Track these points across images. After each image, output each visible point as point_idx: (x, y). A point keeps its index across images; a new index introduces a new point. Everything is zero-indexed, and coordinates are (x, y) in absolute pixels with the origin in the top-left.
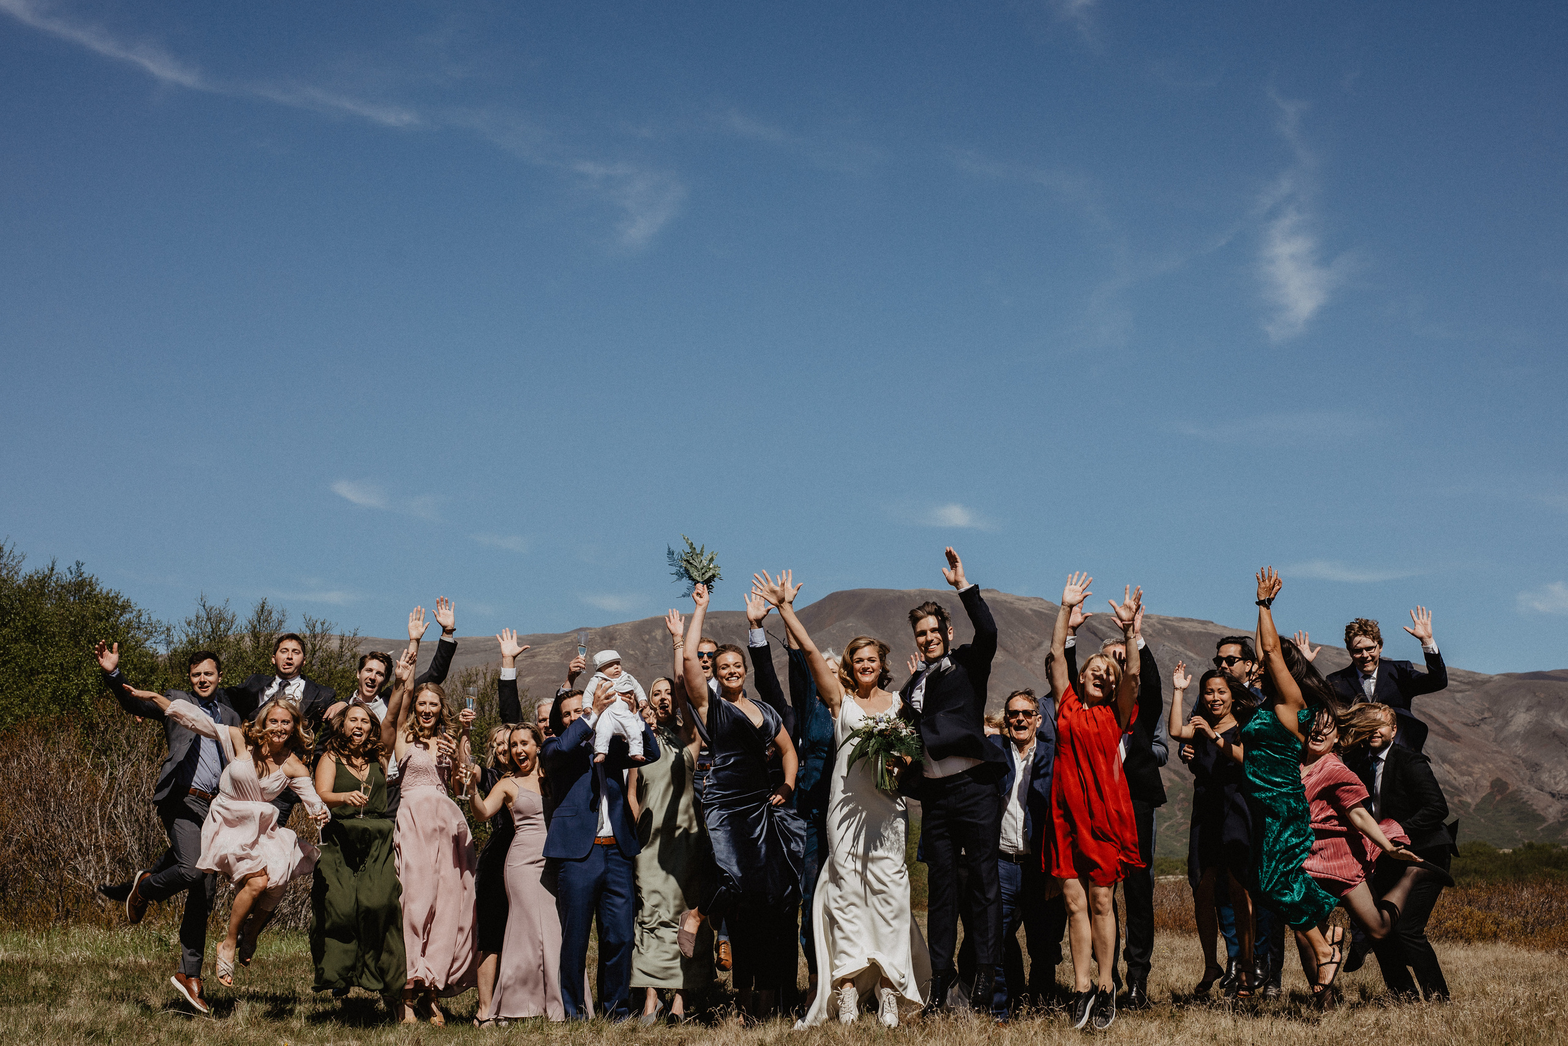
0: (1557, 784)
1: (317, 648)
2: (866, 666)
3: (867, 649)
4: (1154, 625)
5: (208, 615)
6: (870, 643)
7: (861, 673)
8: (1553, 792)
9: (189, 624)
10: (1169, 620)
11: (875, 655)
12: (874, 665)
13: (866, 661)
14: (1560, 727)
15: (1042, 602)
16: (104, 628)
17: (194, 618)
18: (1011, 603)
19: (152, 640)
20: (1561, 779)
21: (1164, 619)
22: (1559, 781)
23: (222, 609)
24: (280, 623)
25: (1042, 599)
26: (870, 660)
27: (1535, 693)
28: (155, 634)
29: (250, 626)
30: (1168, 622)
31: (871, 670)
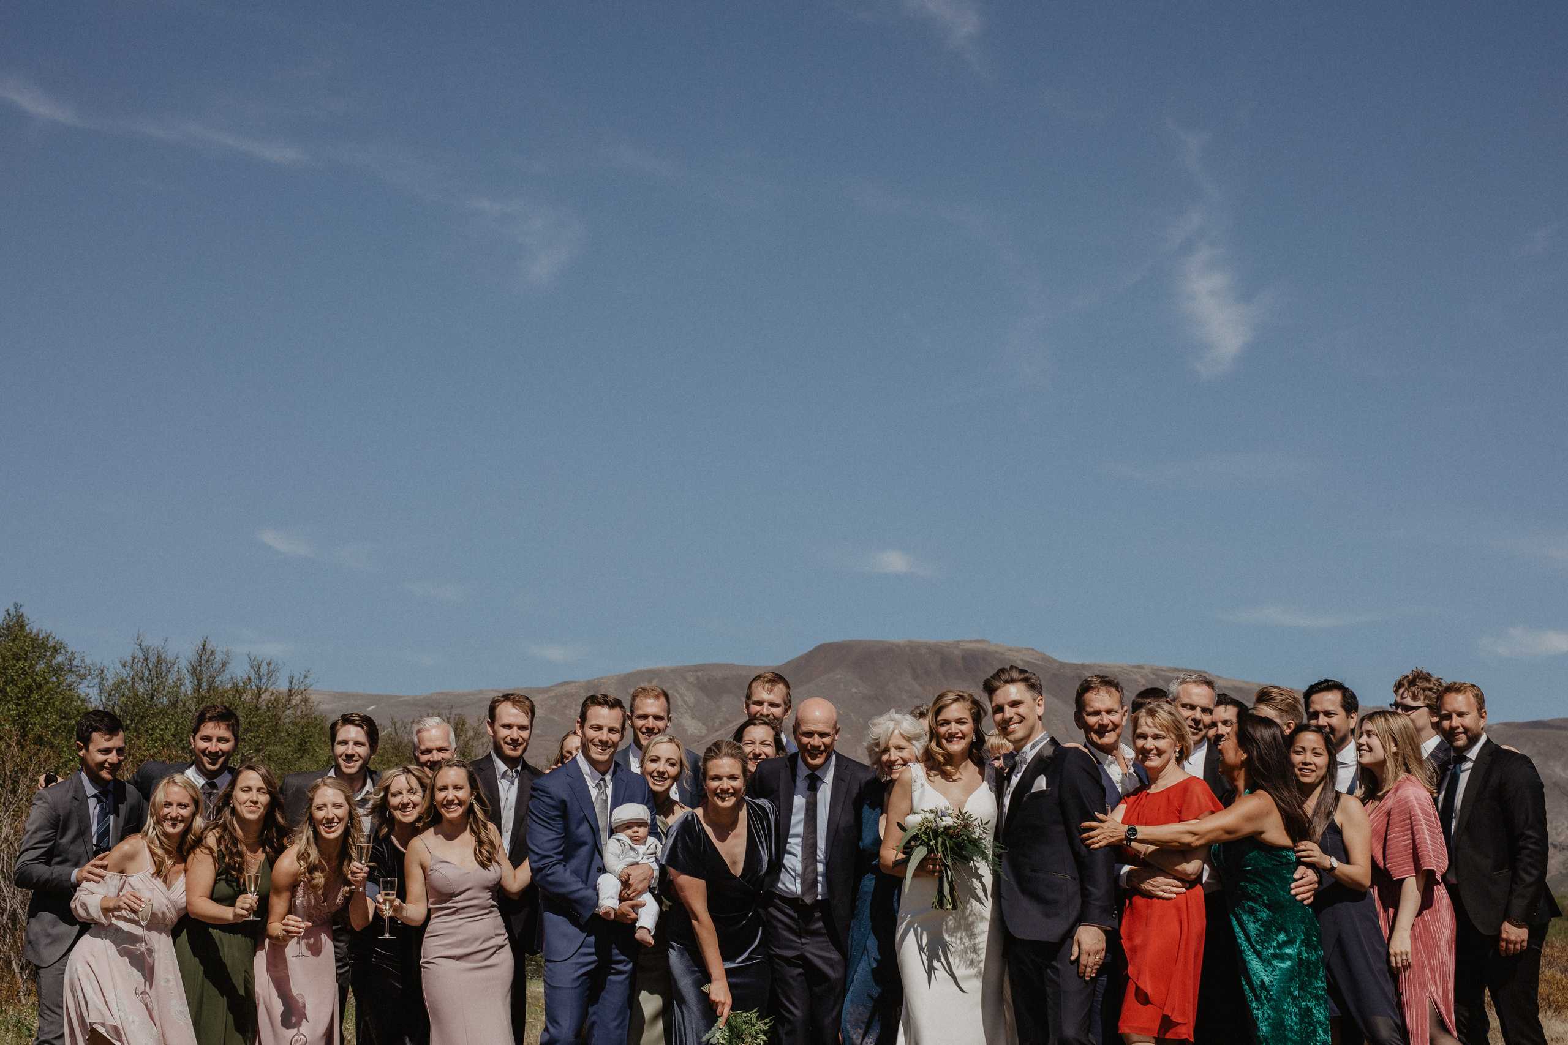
0: (1558, 834)
1: (263, 690)
2: (954, 730)
3: (955, 706)
4: (1147, 675)
5: (144, 656)
6: (960, 698)
7: (946, 739)
8: (1554, 843)
9: (124, 666)
10: (1162, 670)
11: (966, 715)
12: (964, 728)
13: (953, 723)
14: (1560, 775)
15: (1034, 652)
16: (22, 668)
17: (130, 659)
18: (1002, 654)
19: (86, 682)
20: (1562, 830)
21: (1158, 669)
22: (1561, 833)
23: (160, 648)
24: (224, 664)
25: (1033, 650)
26: (959, 721)
27: (1534, 743)
28: (89, 677)
29: (190, 668)
30: (1163, 673)
31: (960, 735)
